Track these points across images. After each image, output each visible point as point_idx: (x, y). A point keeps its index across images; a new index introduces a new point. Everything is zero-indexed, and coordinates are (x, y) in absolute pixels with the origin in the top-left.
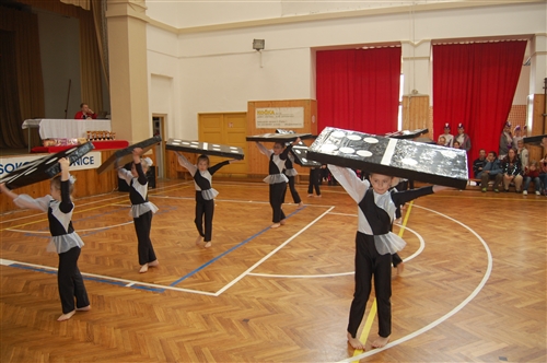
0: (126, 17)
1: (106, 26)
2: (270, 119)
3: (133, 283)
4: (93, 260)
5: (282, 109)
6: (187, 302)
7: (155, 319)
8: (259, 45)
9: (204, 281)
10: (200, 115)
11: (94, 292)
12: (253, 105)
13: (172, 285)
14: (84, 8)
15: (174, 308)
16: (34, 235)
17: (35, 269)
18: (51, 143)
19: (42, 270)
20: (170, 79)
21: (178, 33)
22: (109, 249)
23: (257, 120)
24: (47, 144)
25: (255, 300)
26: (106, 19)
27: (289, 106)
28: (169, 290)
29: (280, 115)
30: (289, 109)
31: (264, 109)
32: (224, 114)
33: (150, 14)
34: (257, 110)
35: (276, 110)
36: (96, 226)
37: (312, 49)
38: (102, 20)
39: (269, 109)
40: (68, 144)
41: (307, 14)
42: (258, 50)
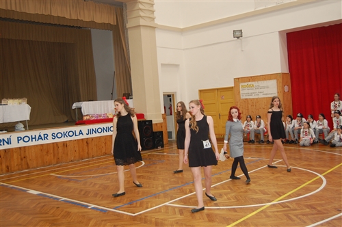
0: (140, 26)
1: (127, 34)
2: (250, 91)
3: (93, 206)
4: (83, 193)
5: (259, 82)
6: (114, 217)
7: (87, 225)
8: (238, 35)
9: (135, 207)
10: (200, 91)
11: (68, 210)
12: (237, 80)
13: (114, 209)
14: (112, 23)
15: (102, 221)
16: (63, 178)
17: (48, 196)
18: (88, 117)
19: (52, 197)
20: (177, 66)
21: (182, 31)
22: (97, 187)
23: (241, 92)
24: (85, 118)
25: (153, 220)
26: (127, 29)
27: (265, 79)
28: (109, 211)
29: (258, 87)
30: (265, 82)
31: (246, 84)
32: (217, 89)
33: (158, 22)
34: (241, 84)
35: (255, 84)
36: (103, 173)
37: (280, 32)
38: (125, 30)
39: (249, 83)
40: (99, 118)
41: (275, 5)
42: (238, 38)
